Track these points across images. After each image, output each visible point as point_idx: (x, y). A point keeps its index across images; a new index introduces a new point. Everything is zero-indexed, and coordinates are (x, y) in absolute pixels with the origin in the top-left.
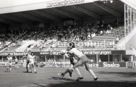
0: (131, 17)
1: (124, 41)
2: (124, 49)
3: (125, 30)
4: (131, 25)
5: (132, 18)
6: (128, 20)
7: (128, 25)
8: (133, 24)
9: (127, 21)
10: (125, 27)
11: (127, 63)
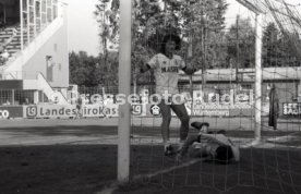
0: (34, 6)
1: (19, 59)
2: (19, 78)
3: (22, 35)
4: (35, 24)
5: (38, 9)
6: (28, 12)
7: (29, 24)
8: (38, 22)
9: (25, 16)
10: (22, 29)
11: (25, 107)
